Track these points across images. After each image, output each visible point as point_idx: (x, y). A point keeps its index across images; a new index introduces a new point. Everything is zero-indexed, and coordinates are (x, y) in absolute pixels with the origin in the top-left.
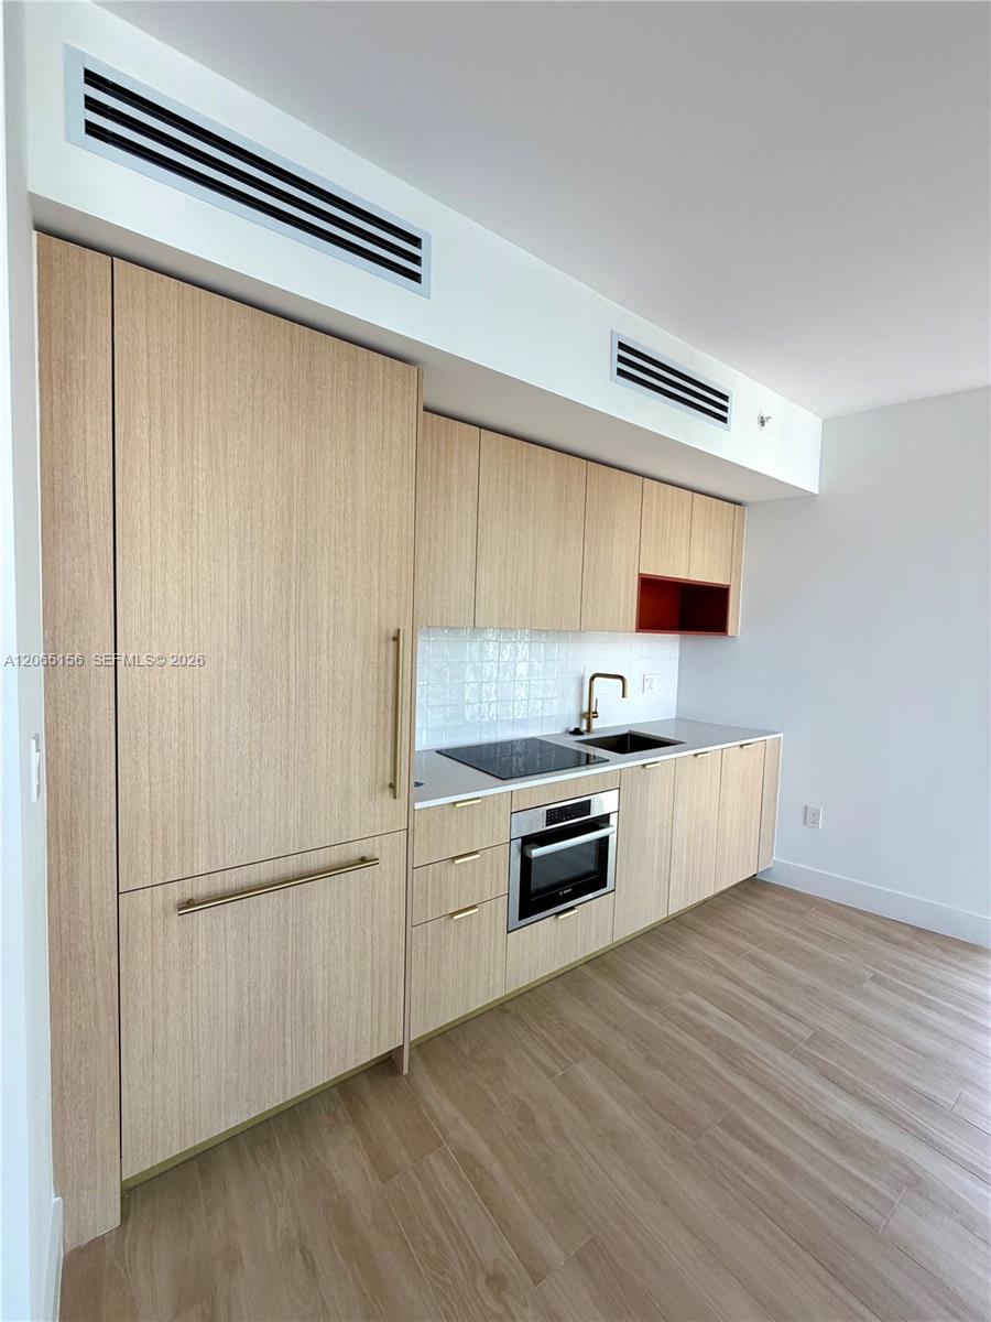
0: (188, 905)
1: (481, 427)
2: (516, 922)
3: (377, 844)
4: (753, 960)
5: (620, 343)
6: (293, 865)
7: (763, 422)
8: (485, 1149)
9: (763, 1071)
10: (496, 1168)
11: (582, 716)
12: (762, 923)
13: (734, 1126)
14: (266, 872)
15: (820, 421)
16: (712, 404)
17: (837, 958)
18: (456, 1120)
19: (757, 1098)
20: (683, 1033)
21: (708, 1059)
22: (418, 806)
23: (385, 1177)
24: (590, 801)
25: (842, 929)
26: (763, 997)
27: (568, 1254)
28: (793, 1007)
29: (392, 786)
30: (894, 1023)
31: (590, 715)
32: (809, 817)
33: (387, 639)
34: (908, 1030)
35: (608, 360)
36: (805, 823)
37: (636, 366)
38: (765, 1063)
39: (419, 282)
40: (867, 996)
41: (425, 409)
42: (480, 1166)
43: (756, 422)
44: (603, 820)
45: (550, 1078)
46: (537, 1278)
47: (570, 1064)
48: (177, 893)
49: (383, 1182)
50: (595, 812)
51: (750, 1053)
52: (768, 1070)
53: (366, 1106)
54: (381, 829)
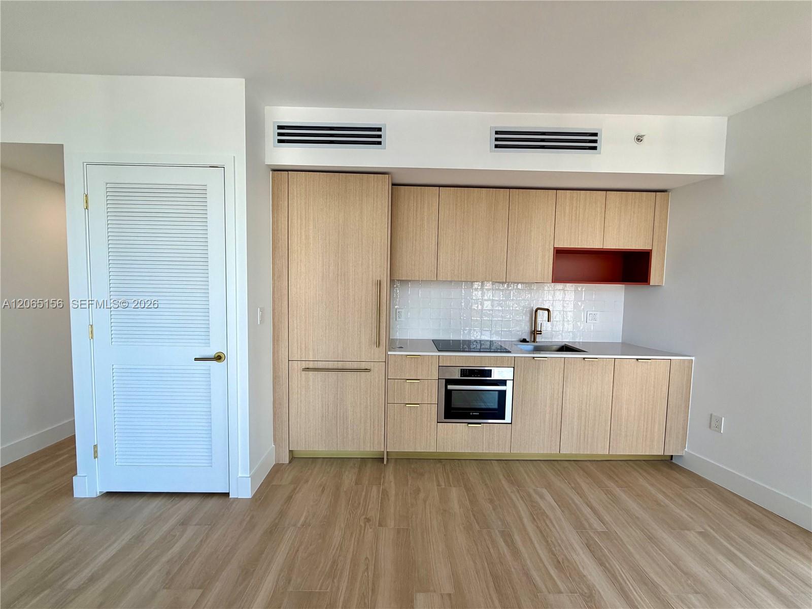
0: (307, 369)
1: (439, 186)
2: (443, 419)
3: (372, 365)
8: (394, 492)
9: (549, 528)
10: (392, 499)
15: (725, 118)
16: (580, 142)
17: (684, 515)
18: (391, 482)
19: (532, 534)
20: (520, 499)
21: (522, 512)
22: (390, 353)
23: (356, 484)
24: (491, 370)
26: (592, 508)
27: (395, 526)
29: (378, 342)
31: (534, 332)
32: (713, 423)
33: (376, 284)
36: (710, 427)
38: (554, 526)
42: (388, 495)
44: (502, 382)
45: (437, 486)
46: (380, 525)
47: (451, 486)
48: (304, 365)
49: (355, 485)
50: (495, 377)
51: (550, 520)
52: (553, 529)
53: (366, 466)
54: (374, 359)
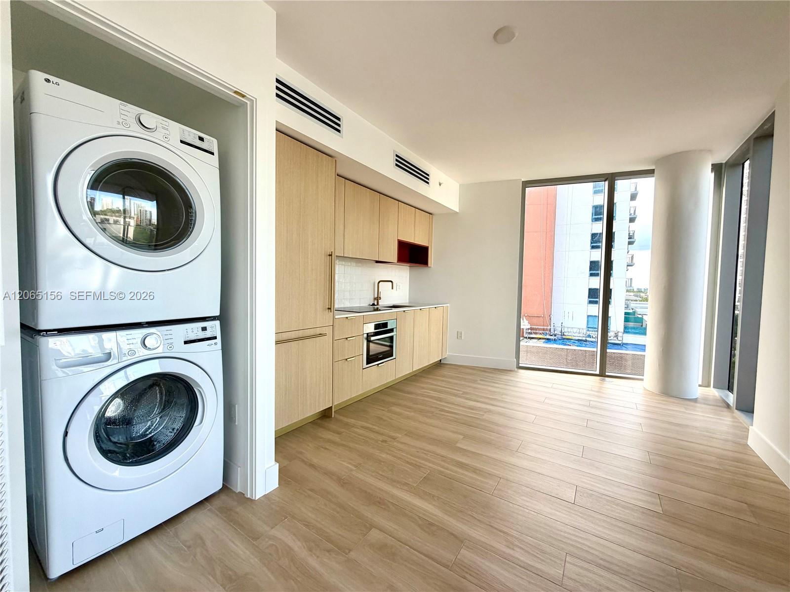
1: (346, 179)
2: (365, 366)
3: (324, 329)
4: (443, 381)
5: (396, 155)
6: (300, 334)
7: (440, 185)
11: (375, 299)
12: (445, 373)
13: (442, 410)
14: (293, 335)
15: (458, 185)
16: (424, 177)
22: (336, 317)
24: (387, 323)
25: (471, 371)
28: (456, 388)
29: (330, 309)
30: (485, 387)
31: (378, 299)
32: (459, 336)
33: (327, 256)
34: (490, 388)
35: (392, 161)
36: (457, 338)
37: (402, 163)
39: (340, 133)
40: (479, 384)
41: (337, 175)
43: (438, 184)
44: (391, 330)
50: (389, 327)
54: (325, 324)
